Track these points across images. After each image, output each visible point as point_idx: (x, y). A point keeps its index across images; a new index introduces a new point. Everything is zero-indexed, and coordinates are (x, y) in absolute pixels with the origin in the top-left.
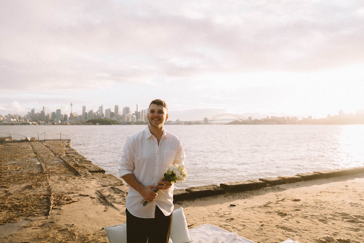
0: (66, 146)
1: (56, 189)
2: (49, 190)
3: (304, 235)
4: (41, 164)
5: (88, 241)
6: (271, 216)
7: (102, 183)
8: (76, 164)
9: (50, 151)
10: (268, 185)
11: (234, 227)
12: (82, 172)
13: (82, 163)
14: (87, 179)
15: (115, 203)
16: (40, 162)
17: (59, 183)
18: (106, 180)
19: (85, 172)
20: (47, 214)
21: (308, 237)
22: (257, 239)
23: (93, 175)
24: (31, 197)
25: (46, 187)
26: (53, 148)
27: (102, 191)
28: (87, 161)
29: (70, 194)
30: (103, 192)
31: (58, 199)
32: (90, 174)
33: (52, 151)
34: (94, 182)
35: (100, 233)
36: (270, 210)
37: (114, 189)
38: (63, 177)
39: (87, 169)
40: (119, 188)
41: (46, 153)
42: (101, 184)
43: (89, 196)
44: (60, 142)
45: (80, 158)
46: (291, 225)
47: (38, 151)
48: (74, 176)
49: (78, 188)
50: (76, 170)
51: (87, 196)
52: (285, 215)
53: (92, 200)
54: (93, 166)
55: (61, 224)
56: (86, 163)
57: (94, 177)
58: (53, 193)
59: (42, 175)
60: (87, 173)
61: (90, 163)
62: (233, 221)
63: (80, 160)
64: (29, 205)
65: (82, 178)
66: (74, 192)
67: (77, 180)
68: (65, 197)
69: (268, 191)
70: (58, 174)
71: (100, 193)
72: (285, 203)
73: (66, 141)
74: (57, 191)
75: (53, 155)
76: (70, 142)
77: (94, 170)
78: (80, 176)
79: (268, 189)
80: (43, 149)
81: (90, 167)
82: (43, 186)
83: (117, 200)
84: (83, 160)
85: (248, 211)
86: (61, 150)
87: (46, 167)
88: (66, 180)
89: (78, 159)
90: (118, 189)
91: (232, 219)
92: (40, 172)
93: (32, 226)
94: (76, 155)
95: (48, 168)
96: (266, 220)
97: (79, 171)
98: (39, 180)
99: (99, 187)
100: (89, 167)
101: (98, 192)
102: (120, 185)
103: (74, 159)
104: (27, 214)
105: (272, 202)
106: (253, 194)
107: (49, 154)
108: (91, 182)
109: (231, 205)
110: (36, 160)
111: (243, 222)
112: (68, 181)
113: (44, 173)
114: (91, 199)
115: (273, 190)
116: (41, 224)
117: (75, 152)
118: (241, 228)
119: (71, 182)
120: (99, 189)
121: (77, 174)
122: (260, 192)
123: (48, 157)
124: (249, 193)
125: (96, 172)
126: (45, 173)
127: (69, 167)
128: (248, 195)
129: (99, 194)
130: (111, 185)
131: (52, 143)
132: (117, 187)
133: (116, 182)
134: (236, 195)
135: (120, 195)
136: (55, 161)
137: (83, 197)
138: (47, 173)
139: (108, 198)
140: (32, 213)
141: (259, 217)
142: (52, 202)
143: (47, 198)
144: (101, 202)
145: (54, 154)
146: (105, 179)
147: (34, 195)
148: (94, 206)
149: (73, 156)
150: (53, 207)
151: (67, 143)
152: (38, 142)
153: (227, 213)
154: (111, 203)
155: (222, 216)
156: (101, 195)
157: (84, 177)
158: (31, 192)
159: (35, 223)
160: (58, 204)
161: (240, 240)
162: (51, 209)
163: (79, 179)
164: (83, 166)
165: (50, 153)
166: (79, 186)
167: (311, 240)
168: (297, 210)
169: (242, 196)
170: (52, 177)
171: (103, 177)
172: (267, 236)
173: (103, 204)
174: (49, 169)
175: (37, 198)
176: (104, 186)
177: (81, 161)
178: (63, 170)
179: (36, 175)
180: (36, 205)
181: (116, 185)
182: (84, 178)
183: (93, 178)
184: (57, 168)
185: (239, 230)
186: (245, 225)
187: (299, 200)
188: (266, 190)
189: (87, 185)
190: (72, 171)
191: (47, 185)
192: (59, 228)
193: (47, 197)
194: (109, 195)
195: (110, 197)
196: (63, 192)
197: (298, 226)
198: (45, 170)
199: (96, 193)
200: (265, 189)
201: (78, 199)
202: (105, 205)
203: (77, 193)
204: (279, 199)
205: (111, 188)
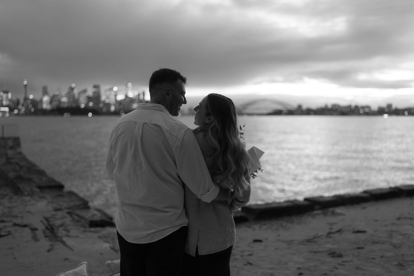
6: (316, 258)
7: (55, 205)
8: (19, 176)
10: (317, 207)
12: (26, 187)
13: (29, 174)
14: (31, 199)
15: (68, 238)
23: (42, 192)
27: (51, 218)
28: (38, 171)
32: (38, 190)
34: (42, 204)
36: (316, 248)
39: (35, 184)
40: (80, 214)
42: (53, 207)
43: (28, 226)
44: (2, 142)
45: (28, 166)
48: (12, 195)
50: (17, 185)
51: (25, 226)
54: (46, 178)
56: (35, 174)
57: (44, 195)
60: (34, 189)
63: (27, 169)
65: (24, 198)
66: (5, 219)
67: (16, 201)
69: (317, 216)
71: (47, 221)
72: (343, 236)
77: (46, 185)
78: (22, 194)
79: (317, 214)
81: (42, 179)
84: (32, 168)
89: (24, 167)
90: (78, 216)
94: (22, 161)
96: (307, 265)
97: (21, 186)
99: (49, 212)
100: (39, 179)
101: (44, 220)
102: (82, 209)
105: (321, 236)
106: (293, 222)
108: (37, 203)
109: (256, 241)
114: (30, 231)
115: (325, 214)
120: (48, 215)
121: (18, 191)
124: (286, 220)
125: (48, 187)
127: (7, 180)
128: (284, 224)
129: (46, 223)
130: (67, 208)
132: (78, 211)
133: (78, 203)
134: (265, 224)
137: (17, 228)
139: (58, 229)
144: (46, 237)
146: (60, 199)
148: (32, 243)
149: (17, 162)
151: (14, 142)
154: (61, 237)
156: (49, 224)
157: (28, 195)
163: (18, 198)
164: (29, 179)
168: (358, 248)
169: (275, 225)
171: (58, 196)
176: (57, 210)
181: (77, 209)
182: (27, 198)
183: (41, 197)
187: (364, 232)
188: (313, 216)
189: (30, 208)
190: (10, 186)
194: (62, 225)
195: (61, 228)
199: (41, 221)
200: (311, 213)
201: (9, 232)
202: (50, 240)
203: (10, 221)
204: (333, 231)
205: (69, 213)
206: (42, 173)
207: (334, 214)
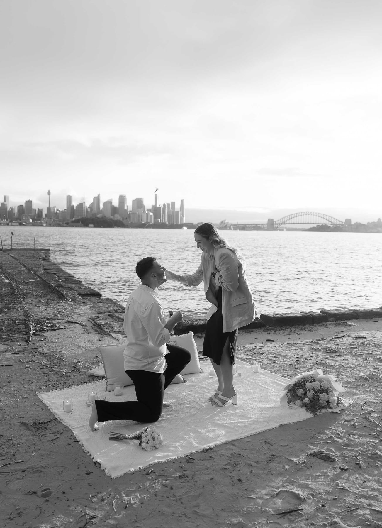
0: (43, 259)
1: (35, 314)
2: (26, 314)
3: (345, 372)
4: (10, 283)
5: (79, 367)
6: (314, 353)
7: (96, 309)
8: (60, 284)
9: (21, 266)
10: (331, 319)
11: (260, 362)
12: (69, 294)
13: (68, 283)
14: (75, 304)
15: (113, 333)
16: (8, 279)
17: (38, 306)
18: (102, 305)
19: (73, 294)
20: (27, 340)
21: (348, 374)
22: (283, 374)
23: (84, 299)
24: (4, 322)
25: (22, 311)
26: (24, 261)
27: (96, 318)
28: (75, 281)
29: (53, 321)
30: (98, 319)
31: (38, 325)
32: (80, 297)
33: (24, 265)
34: (85, 308)
35: (93, 361)
36: (317, 346)
37: (114, 316)
38: (44, 300)
39: (75, 292)
40: (120, 316)
41: (15, 268)
42: (95, 311)
43: (79, 323)
44: (34, 253)
45: (65, 276)
46: (334, 362)
47: (3, 265)
48: (58, 300)
49: (65, 314)
50: (59, 292)
51: (76, 323)
52: (335, 352)
53: (83, 327)
54: (84, 288)
55: (46, 350)
56: (74, 284)
57: (86, 301)
58: (31, 318)
59: (14, 297)
60: (76, 296)
61: (79, 284)
62: (262, 356)
63: (65, 279)
64: (4, 330)
65: (69, 302)
66: (59, 318)
67: (63, 305)
68: (48, 323)
69: (329, 326)
70: (36, 296)
71: (93, 320)
72: (343, 340)
73: (43, 251)
74: (36, 317)
75: (26, 271)
76: (49, 253)
77: (86, 293)
78: (67, 299)
79: (329, 325)
80: (10, 262)
81: (81, 288)
82: (18, 310)
83: (116, 329)
84: (69, 278)
85: (287, 347)
86: (36, 264)
87: (18, 287)
88: (47, 304)
89: (62, 277)
90: (118, 317)
91: (261, 354)
92: (11, 293)
93: (11, 351)
94: (58, 272)
95: (21, 288)
96: (304, 356)
97: (65, 293)
98: (11, 303)
99: (93, 314)
100: (78, 288)
101: (90, 320)
102: (121, 313)
103: (56, 277)
104: (3, 339)
105: (325, 339)
106: (305, 330)
107: (21, 269)
108: (81, 307)
109: (267, 341)
110: (3, 277)
111: (274, 357)
112: (50, 305)
113: (15, 294)
114: (81, 327)
115: (336, 325)
116: (20, 350)
117: (57, 267)
118: (269, 362)
119: (55, 306)
120: (93, 316)
121: (62, 297)
122: (315, 328)
123: (20, 273)
124: (299, 328)
125: (88, 295)
126: (17, 295)
127: (51, 288)
128: (297, 330)
129: (93, 322)
130: (109, 312)
131: (22, 254)
132: (117, 315)
133: (116, 308)
134: (280, 330)
135: (121, 324)
136: (30, 279)
137: (70, 324)
138: (20, 295)
139: (104, 327)
140: (9, 338)
141: (298, 353)
142: (31, 328)
143: (25, 324)
144: (95, 331)
145: (27, 269)
146: (100, 304)
147: (7, 320)
148: (86, 334)
149: (54, 273)
150: (34, 333)
151: (45, 254)
152: (2, 251)
153: (258, 348)
154: (108, 332)
155: (250, 351)
156: (95, 323)
157: (72, 301)
158: (3, 316)
159: (14, 348)
160: (40, 330)
161: (261, 373)
162: (31, 335)
163: (65, 303)
164: (69, 287)
165: (22, 267)
166: (65, 312)
167: (351, 376)
168: (352, 348)
169: (289, 331)
170: (28, 300)
171: (98, 302)
172: (298, 372)
173: (97, 333)
174: (23, 289)
175: (12, 323)
176: (99, 313)
177: (67, 280)
178: (41, 291)
179: (6, 296)
180: (13, 330)
181: (116, 313)
182: (72, 303)
183: (84, 303)
184: (33, 288)
185: (265, 365)
186: (274, 360)
187: (363, 338)
188: (325, 326)
189: (76, 311)
190: (54, 293)
191: (23, 309)
192: (44, 354)
193: (25, 322)
194: (106, 324)
195: (106, 326)
196: (44, 318)
197: (342, 364)
198: (17, 291)
199: (88, 320)
200: (324, 324)
201: (65, 326)
202: (100, 333)
203: (63, 320)
204: (337, 337)
205: (109, 315)
206: (79, 282)
207: (345, 325)
